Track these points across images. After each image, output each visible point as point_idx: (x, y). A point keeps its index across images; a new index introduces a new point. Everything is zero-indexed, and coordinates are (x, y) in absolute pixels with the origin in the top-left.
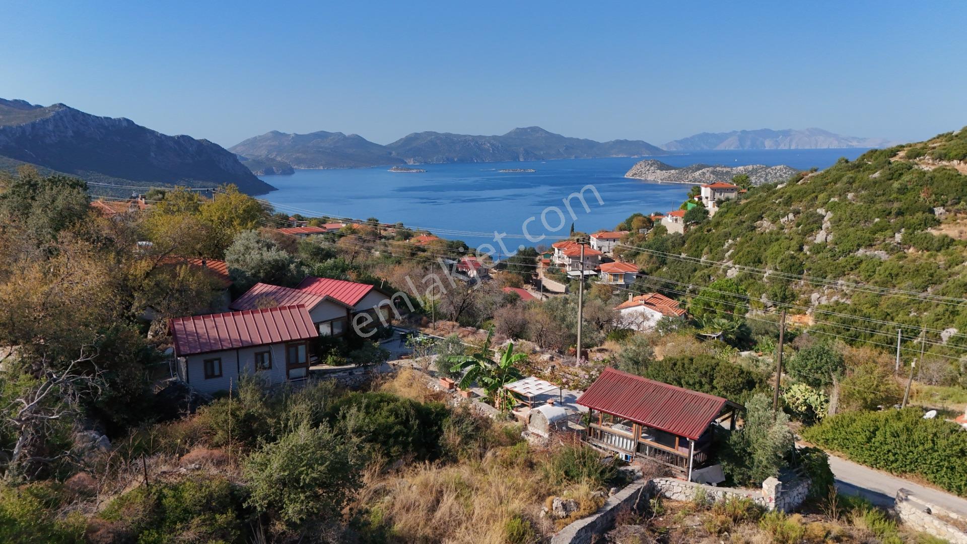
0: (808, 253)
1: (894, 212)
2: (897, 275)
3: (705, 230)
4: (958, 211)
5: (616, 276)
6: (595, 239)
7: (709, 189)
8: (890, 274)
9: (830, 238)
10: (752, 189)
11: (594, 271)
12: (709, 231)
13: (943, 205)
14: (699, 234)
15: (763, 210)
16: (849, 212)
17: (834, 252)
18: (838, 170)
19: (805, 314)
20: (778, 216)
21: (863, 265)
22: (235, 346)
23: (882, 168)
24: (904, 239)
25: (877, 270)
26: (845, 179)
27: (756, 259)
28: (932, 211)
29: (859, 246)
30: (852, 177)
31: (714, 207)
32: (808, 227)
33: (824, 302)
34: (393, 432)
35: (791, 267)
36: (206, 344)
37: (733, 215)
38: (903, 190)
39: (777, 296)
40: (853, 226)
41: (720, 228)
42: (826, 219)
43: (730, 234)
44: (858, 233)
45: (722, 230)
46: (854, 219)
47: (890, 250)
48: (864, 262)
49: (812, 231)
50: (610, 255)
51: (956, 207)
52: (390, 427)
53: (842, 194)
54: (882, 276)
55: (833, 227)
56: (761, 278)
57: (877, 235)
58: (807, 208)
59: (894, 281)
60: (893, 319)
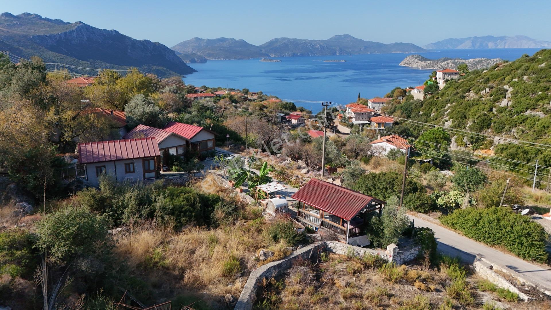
0: (495, 113)
2: (548, 127)
3: (435, 98)
5: (380, 125)
6: (371, 102)
7: (441, 73)
8: (544, 126)
9: (510, 104)
10: (468, 73)
11: (369, 121)
12: (437, 98)
14: (431, 100)
15: (471, 86)
16: (523, 87)
17: (511, 113)
18: (520, 62)
19: (490, 149)
20: (479, 90)
21: (528, 121)
22: (112, 159)
23: (547, 60)
25: (536, 124)
26: (523, 67)
27: (463, 116)
29: (527, 109)
30: (527, 66)
31: (443, 84)
32: (497, 97)
33: (502, 142)
34: (184, 209)
35: (483, 121)
36: (96, 158)
37: (453, 89)
39: (473, 138)
40: (524, 97)
41: (444, 96)
42: (508, 92)
43: (449, 100)
44: (527, 101)
45: (445, 98)
46: (526, 92)
47: (546, 112)
48: (529, 119)
49: (499, 99)
50: (379, 112)
52: (183, 207)
53: (521, 76)
54: (539, 127)
55: (512, 97)
56: (465, 128)
57: (539, 103)
58: (498, 85)
59: (546, 131)
60: (542, 153)
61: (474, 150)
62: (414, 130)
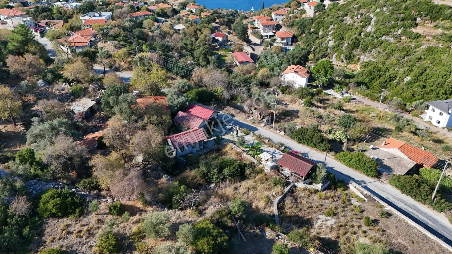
1: (400, 19)
4: (426, 20)
5: (283, 39)
6: (274, 15)
8: (392, 50)
9: (373, 30)
11: (273, 32)
12: (324, 18)
13: (421, 17)
14: (320, 20)
15: (348, 11)
16: (382, 17)
17: (373, 37)
19: (357, 64)
20: (354, 16)
21: (383, 44)
24: (401, 33)
25: (388, 47)
27: (342, 38)
28: (415, 19)
29: (383, 35)
32: (365, 24)
33: (365, 60)
35: (355, 43)
37: (335, 11)
38: (406, 9)
39: (347, 56)
40: (383, 25)
41: (329, 17)
42: (373, 20)
43: (333, 22)
44: (384, 29)
45: (329, 19)
46: (384, 22)
47: (395, 38)
49: (366, 26)
50: (280, 23)
51: (425, 18)
53: (382, 8)
54: (389, 50)
55: (375, 24)
56: (342, 47)
57: (392, 30)
58: (367, 13)
59: (393, 53)
60: (389, 71)
61: (347, 64)
62: (308, 46)
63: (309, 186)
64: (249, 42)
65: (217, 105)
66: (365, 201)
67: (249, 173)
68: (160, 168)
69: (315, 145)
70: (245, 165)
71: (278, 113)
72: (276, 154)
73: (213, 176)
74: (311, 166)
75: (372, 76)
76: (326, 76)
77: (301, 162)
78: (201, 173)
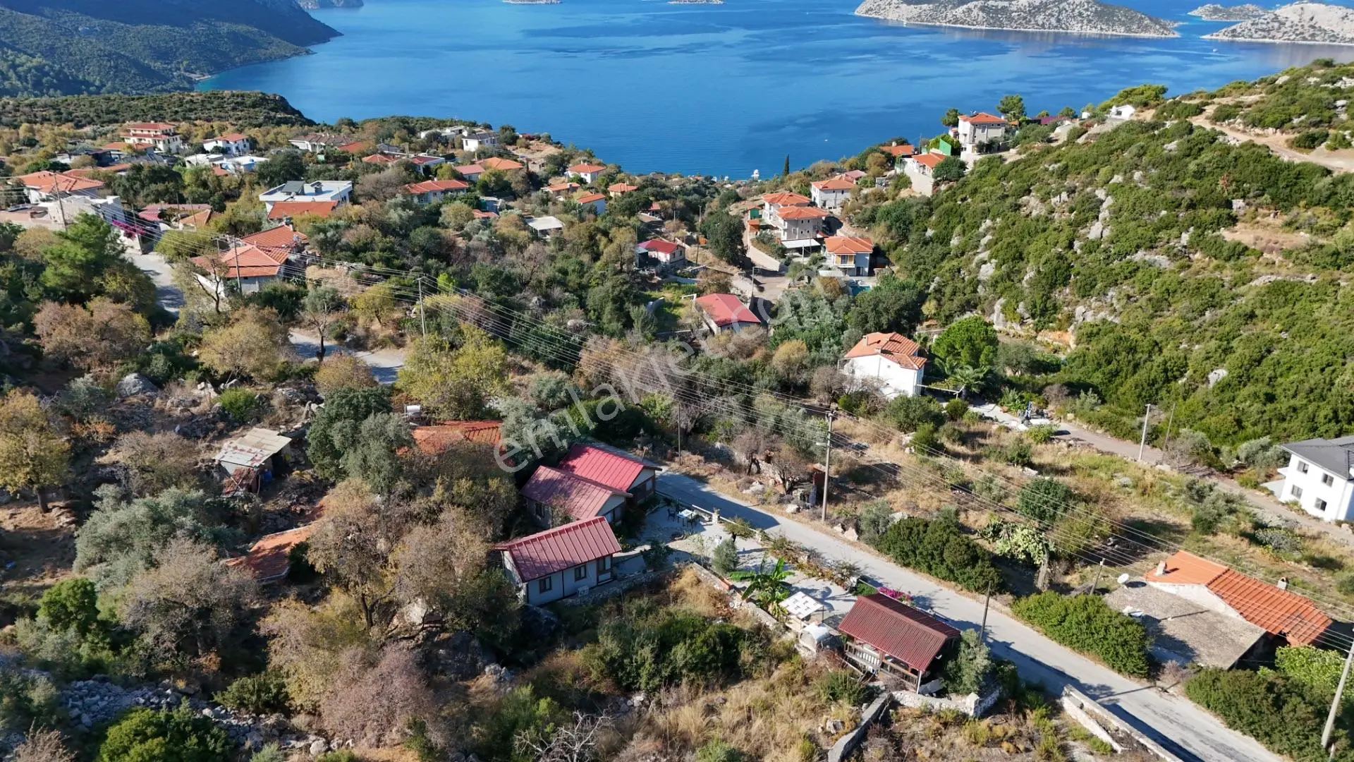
1: (1184, 204)
2: (1175, 291)
3: (959, 199)
4: (1260, 205)
5: (844, 258)
6: (817, 188)
7: (968, 123)
8: (1167, 290)
9: (1107, 233)
11: (817, 239)
12: (964, 200)
13: (1244, 197)
14: (950, 204)
15: (1032, 179)
16: (1132, 200)
17: (1109, 253)
19: (1067, 332)
20: (1049, 193)
21: (1139, 274)
22: (561, 567)
23: (1181, 136)
24: (1191, 242)
25: (1154, 283)
26: (1134, 149)
27: (1017, 255)
28: (1229, 205)
29: (1138, 247)
30: (1143, 146)
31: (973, 155)
32: (1082, 216)
33: (1089, 319)
34: (707, 660)
35: (1056, 269)
36: (541, 568)
37: (994, 180)
38: (1199, 174)
39: (1036, 306)
40: (1134, 220)
41: (979, 197)
42: (1105, 205)
43: (989, 211)
44: (1140, 230)
45: (979, 202)
46: (1137, 210)
47: (1173, 256)
48: (1141, 270)
49: (1087, 221)
50: (837, 212)
51: (1258, 201)
53: (1128, 172)
54: (1159, 291)
55: (1111, 218)
56: (1020, 281)
57: (1161, 234)
58: (1085, 185)
59: (1170, 299)
60: (1161, 350)
61: (1037, 331)
62: (919, 277)
63: (937, 703)
64: (747, 267)
65: (653, 449)
66: (1114, 751)
67: (751, 658)
68: (475, 643)
69: (952, 571)
70: (739, 633)
71: (838, 472)
72: (833, 598)
73: (638, 668)
74: (942, 637)
75: (1111, 367)
76: (975, 366)
77: (910, 626)
78: (601, 658)
